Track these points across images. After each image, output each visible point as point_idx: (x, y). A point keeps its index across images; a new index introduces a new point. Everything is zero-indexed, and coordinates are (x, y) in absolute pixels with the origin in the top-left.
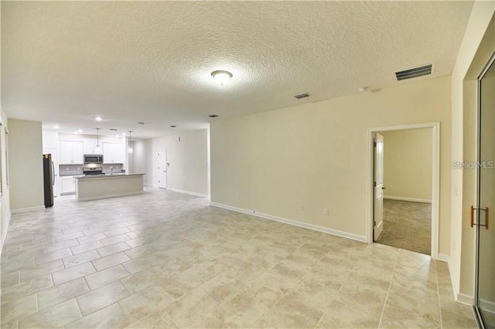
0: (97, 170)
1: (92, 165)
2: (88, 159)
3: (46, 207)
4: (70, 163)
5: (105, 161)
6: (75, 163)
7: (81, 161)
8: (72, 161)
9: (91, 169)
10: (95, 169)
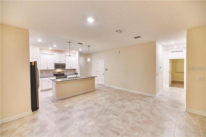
0: (62, 73)
1: (59, 70)
2: (57, 66)
3: (33, 111)
4: (46, 69)
5: (67, 68)
6: (49, 69)
7: (53, 68)
8: (48, 68)
9: (58, 72)
10: (60, 72)
